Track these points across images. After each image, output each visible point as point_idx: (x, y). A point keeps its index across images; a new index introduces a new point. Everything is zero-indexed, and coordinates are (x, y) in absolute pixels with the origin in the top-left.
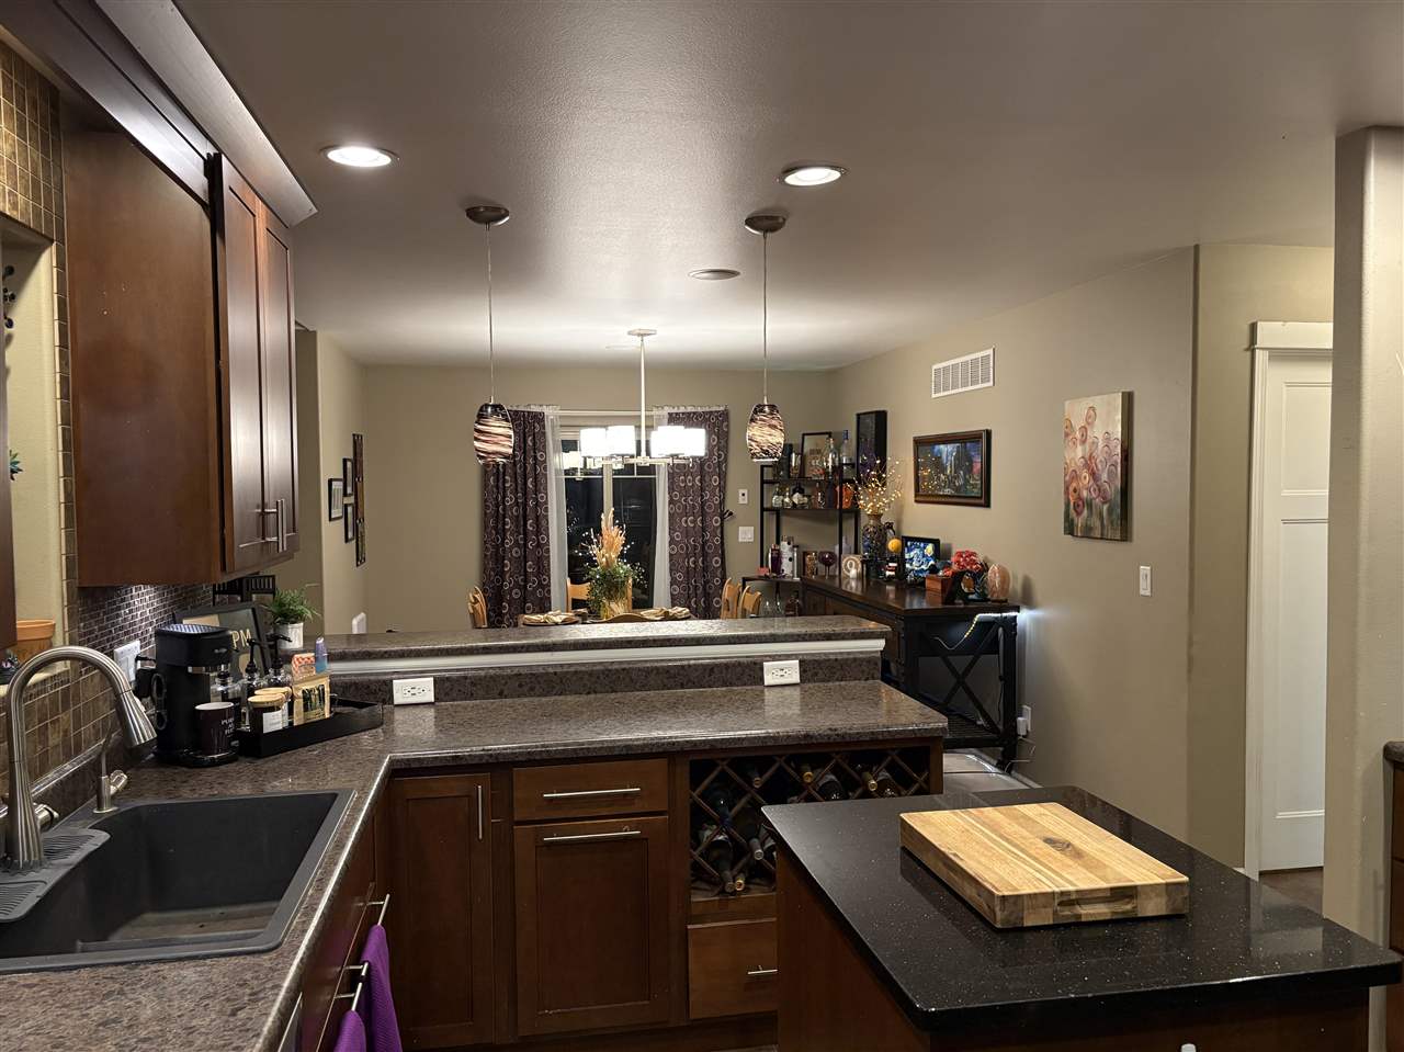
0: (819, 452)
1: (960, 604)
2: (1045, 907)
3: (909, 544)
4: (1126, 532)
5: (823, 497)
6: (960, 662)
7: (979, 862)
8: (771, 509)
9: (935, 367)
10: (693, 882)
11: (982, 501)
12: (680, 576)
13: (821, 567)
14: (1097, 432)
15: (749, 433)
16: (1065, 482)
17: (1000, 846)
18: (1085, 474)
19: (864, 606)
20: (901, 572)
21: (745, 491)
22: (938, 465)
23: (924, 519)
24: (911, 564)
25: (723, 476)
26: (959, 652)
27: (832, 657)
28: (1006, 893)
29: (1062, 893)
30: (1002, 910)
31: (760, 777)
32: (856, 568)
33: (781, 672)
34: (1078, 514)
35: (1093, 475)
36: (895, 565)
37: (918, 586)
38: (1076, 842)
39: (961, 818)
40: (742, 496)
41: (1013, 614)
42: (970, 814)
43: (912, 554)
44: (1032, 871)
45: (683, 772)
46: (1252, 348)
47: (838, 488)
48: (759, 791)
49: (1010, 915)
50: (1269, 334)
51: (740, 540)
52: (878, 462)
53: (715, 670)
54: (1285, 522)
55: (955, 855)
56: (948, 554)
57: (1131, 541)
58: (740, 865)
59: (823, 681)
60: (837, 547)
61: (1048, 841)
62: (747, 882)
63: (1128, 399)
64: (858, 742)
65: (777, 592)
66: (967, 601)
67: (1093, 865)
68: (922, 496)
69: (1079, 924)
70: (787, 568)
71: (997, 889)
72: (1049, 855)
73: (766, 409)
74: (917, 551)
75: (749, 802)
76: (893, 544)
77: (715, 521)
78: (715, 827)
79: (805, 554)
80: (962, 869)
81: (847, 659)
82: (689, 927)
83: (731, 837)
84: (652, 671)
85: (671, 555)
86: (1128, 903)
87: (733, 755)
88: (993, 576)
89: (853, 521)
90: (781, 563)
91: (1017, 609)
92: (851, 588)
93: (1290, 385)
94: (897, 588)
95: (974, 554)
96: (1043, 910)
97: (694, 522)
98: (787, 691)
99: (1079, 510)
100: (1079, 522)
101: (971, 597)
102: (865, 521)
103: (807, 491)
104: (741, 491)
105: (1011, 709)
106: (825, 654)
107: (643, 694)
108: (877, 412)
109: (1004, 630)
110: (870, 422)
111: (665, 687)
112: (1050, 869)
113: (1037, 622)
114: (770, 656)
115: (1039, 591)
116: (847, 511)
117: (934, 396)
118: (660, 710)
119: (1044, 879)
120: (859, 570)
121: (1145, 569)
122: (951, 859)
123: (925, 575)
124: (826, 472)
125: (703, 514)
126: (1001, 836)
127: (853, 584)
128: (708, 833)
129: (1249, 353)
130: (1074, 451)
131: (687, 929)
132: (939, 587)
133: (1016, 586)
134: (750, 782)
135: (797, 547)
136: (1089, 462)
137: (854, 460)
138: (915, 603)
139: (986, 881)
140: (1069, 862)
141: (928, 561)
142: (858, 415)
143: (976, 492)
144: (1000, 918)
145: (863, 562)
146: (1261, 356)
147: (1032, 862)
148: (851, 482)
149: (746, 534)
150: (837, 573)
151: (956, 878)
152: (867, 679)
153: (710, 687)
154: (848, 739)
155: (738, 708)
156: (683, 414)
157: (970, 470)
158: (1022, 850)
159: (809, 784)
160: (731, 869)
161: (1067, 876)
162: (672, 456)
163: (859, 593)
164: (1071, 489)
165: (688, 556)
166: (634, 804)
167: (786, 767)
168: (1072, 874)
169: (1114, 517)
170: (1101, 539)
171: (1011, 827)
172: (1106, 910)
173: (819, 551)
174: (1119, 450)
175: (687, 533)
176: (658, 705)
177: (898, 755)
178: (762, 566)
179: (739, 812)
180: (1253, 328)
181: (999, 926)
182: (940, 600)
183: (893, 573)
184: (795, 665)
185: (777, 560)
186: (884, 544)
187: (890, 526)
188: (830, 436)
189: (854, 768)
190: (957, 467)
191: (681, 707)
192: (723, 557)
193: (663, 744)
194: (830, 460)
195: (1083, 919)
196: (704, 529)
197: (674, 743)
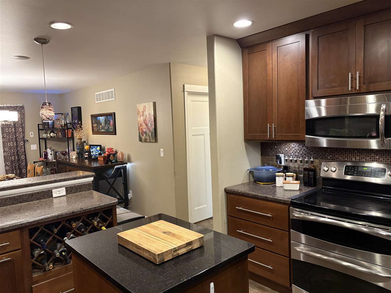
0: (59, 119)
1: (110, 163)
2: (170, 254)
3: (92, 147)
4: (156, 140)
5: (61, 134)
6: (111, 181)
7: (148, 245)
8: (43, 139)
9: (96, 94)
10: (33, 270)
11: (114, 133)
12: (8, 163)
13: (62, 156)
14: (146, 113)
15: (41, 112)
16: (138, 127)
17: (151, 237)
18: (144, 124)
19: (80, 167)
20: (90, 156)
21: (32, 133)
22: (99, 123)
23: (96, 139)
24: (93, 153)
25: (23, 128)
26: (111, 178)
27: (76, 185)
28: (159, 253)
29: (174, 248)
30: (159, 258)
31: (56, 229)
32: (75, 155)
33: (59, 192)
34: (143, 136)
35: (146, 125)
36: (88, 153)
37: (96, 159)
38: (172, 231)
39: (136, 231)
40: (31, 134)
41: (125, 165)
42: (139, 229)
43: (93, 150)
44: (163, 243)
45: (26, 233)
46: (184, 91)
47: (66, 131)
48: (56, 234)
49: (161, 259)
50: (188, 88)
51: (32, 149)
52: (80, 122)
53: (34, 195)
54: (193, 135)
55: (139, 244)
56: (104, 149)
57: (158, 142)
58: (50, 260)
59: (74, 193)
60: (67, 149)
61: (164, 233)
62: (53, 265)
63: (155, 104)
64: (91, 211)
65: (47, 165)
66: (112, 163)
67: (179, 238)
68: (94, 132)
69: (179, 256)
70: (50, 157)
71: (156, 252)
72: (166, 237)
73: (47, 104)
74: (94, 149)
75: (52, 238)
76: (86, 147)
77: (22, 143)
78: (39, 249)
79: (56, 152)
80: (143, 248)
81: (82, 185)
82: (33, 286)
83: (45, 251)
84: (7, 199)
85: (4, 156)
86: (190, 246)
87: (45, 224)
88: (119, 155)
89: (72, 141)
90: (48, 156)
91: (127, 163)
92: (74, 162)
93: (192, 101)
94: (89, 161)
95: (112, 149)
96: (169, 255)
97: (13, 144)
98: (62, 198)
99: (143, 134)
100: (143, 138)
101: (113, 161)
102: (76, 140)
103: (55, 132)
104: (31, 133)
105: (126, 192)
106: (74, 184)
107: (5, 207)
108: (78, 107)
109: (123, 170)
110: (76, 110)
111: (13, 204)
112: (168, 242)
113: (132, 166)
114: (54, 188)
115: (132, 158)
116: (70, 138)
117: (96, 102)
118: (13, 213)
119: (168, 245)
120: (76, 156)
121: (162, 150)
122: (138, 245)
123: (97, 156)
124: (62, 126)
125: (16, 141)
126: (150, 234)
127: (74, 160)
128: (36, 252)
129: (183, 92)
130: (140, 118)
131: (32, 287)
132: (102, 159)
133: (126, 157)
134: (53, 232)
135: (53, 150)
136: (145, 121)
137: (71, 122)
138: (95, 165)
139: (152, 250)
140: (172, 238)
141: (98, 152)
142: (72, 108)
143: (111, 130)
144: (158, 261)
145: (77, 153)
146: (186, 93)
147: (162, 240)
148: (71, 129)
149: (34, 147)
150: (68, 158)
151: (141, 251)
152: (88, 190)
153: (32, 201)
154: (87, 211)
155: (45, 207)
156: (6, 107)
157: (109, 124)
158: (158, 237)
159: (74, 228)
160: (47, 262)
161: (174, 243)
162: (5, 121)
163: (76, 163)
164: (140, 129)
165: (11, 156)
166: (6, 249)
167: (66, 224)
168: (174, 242)
169: (153, 136)
170: (150, 142)
171: (152, 231)
172: (185, 250)
173: (61, 151)
174: (153, 118)
175: (10, 148)
176: (12, 211)
177: (103, 213)
178: (41, 157)
179: (49, 242)
180: (184, 86)
181: (158, 263)
182: (103, 163)
183: (87, 156)
184: (64, 189)
185: (46, 155)
186: (83, 147)
187: (85, 142)
188: (62, 115)
189: (89, 220)
190: (106, 123)
191: (22, 210)
192: (25, 155)
193: (17, 225)
194: (63, 122)
195: (180, 254)
196: (17, 146)
197: (22, 224)
